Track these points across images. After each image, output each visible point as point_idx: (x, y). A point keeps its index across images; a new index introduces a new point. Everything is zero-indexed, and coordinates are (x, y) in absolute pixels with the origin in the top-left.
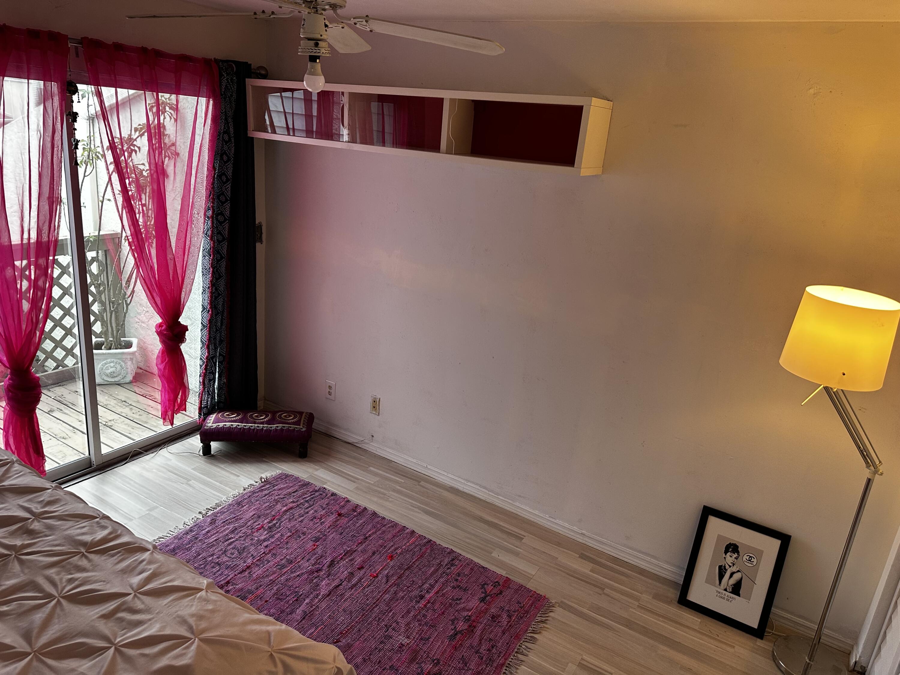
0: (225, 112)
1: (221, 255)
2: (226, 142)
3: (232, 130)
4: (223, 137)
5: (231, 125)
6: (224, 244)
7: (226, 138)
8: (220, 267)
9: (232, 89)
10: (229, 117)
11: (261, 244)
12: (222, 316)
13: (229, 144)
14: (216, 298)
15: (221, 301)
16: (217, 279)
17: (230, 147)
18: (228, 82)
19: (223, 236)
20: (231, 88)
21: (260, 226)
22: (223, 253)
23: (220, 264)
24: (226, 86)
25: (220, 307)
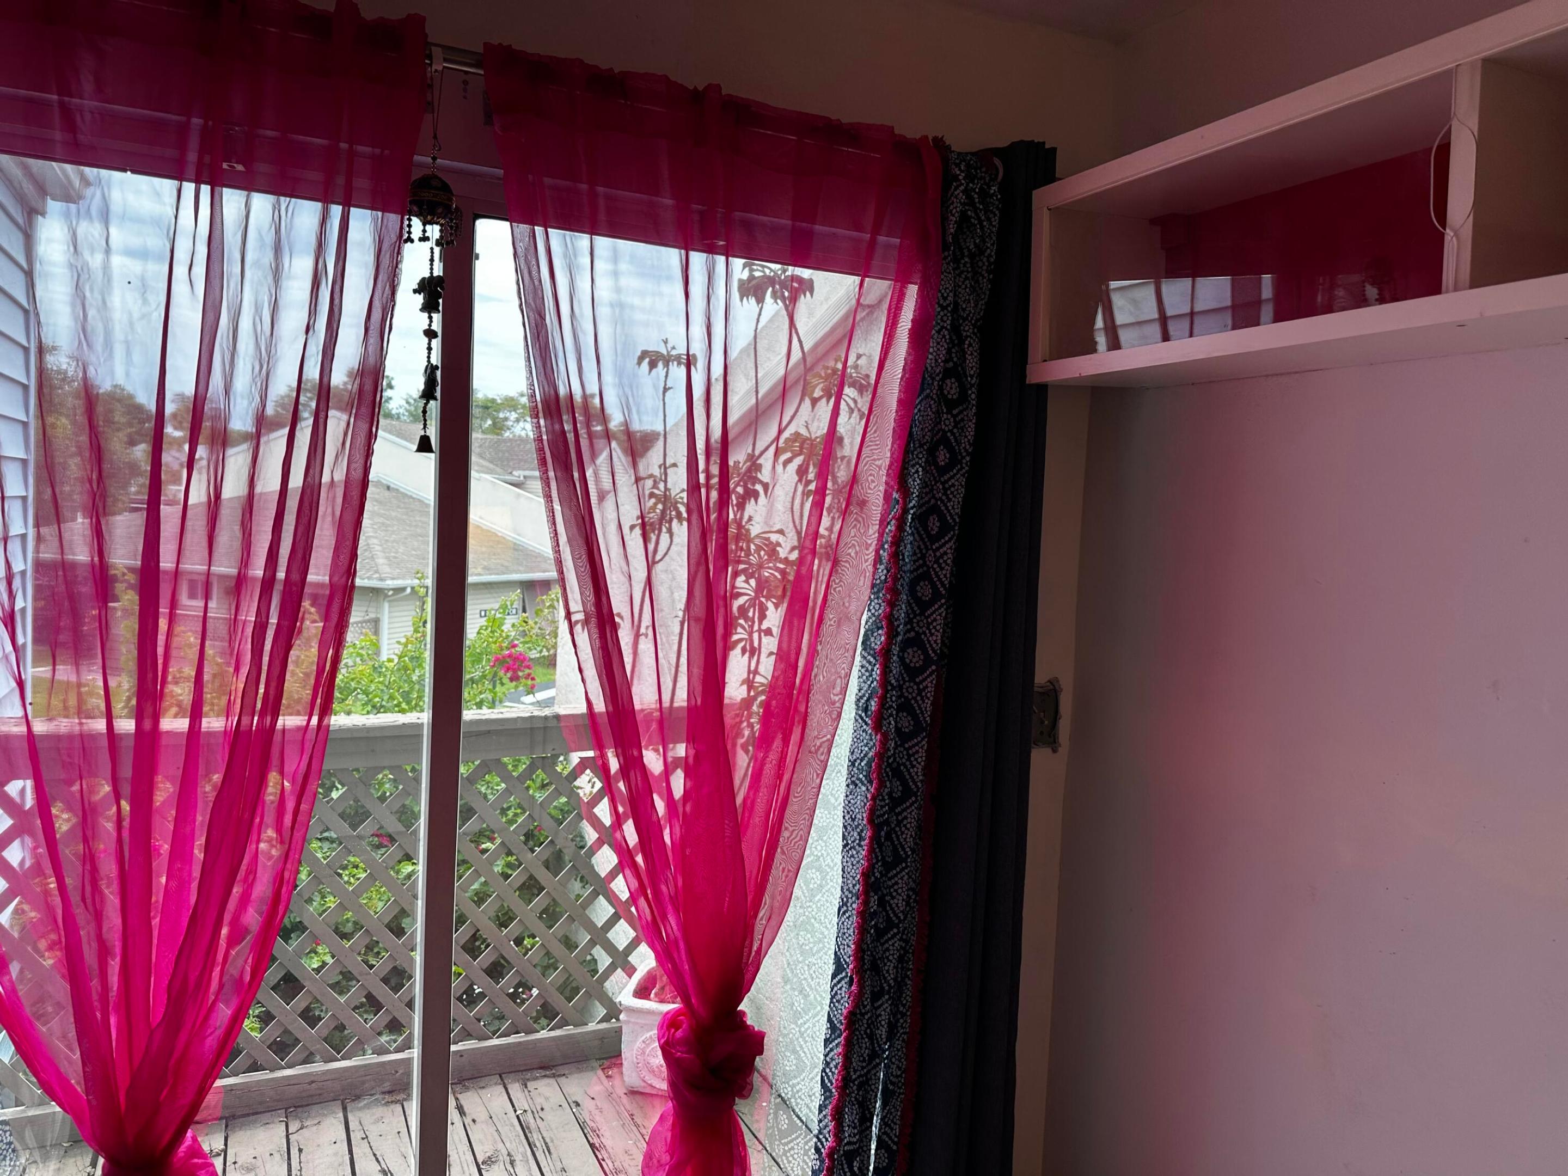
0: (956, 304)
1: (904, 783)
2: (951, 405)
3: (972, 362)
4: (941, 388)
5: (970, 345)
6: (917, 744)
7: (952, 389)
8: (899, 823)
9: (982, 227)
10: (965, 319)
11: (1055, 751)
12: (896, 1001)
13: (961, 412)
14: (880, 933)
15: (894, 946)
16: (888, 867)
17: (962, 420)
18: (971, 202)
19: (915, 717)
20: (981, 222)
21: (1052, 693)
22: (912, 777)
23: (900, 813)
24: (963, 214)
25: (889, 968)
